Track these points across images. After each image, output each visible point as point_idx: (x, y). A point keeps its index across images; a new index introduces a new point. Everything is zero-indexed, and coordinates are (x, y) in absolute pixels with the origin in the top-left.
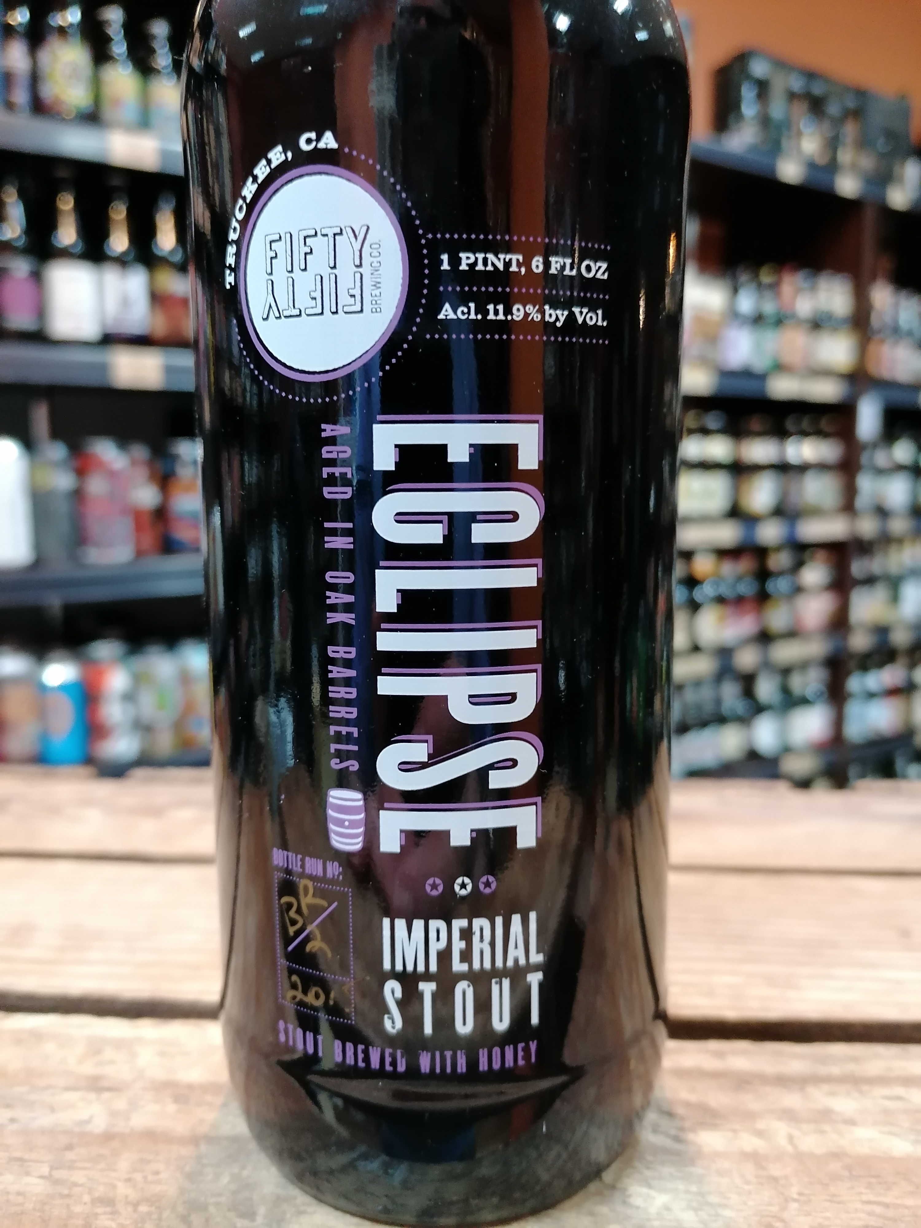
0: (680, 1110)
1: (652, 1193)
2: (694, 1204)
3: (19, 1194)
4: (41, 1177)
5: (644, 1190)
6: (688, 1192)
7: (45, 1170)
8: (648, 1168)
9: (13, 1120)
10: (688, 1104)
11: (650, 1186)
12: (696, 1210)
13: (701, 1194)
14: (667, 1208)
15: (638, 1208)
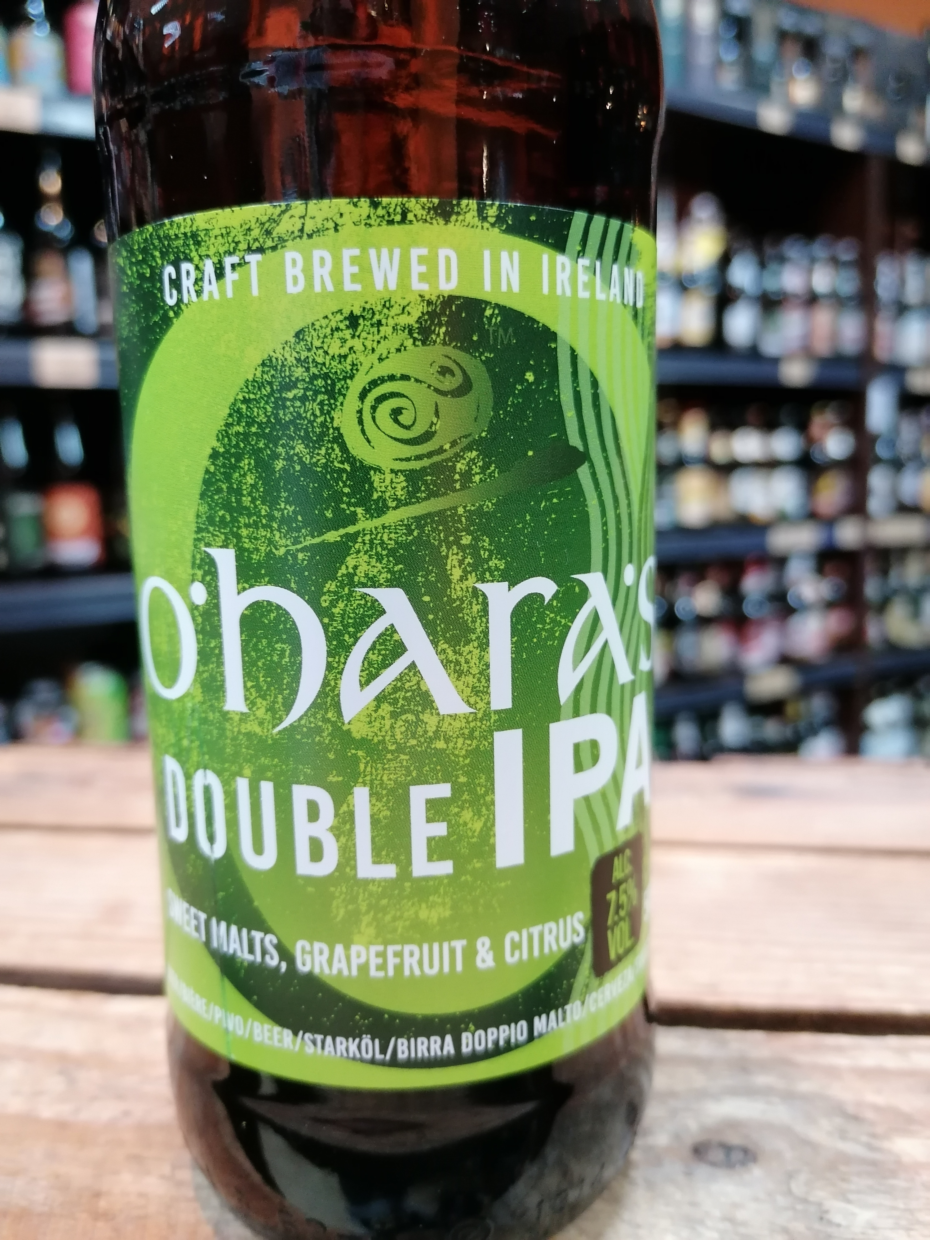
0: (869, 1115)
1: (851, 1208)
2: (903, 1223)
3: (141, 1195)
4: (163, 1177)
5: (842, 1205)
6: (894, 1208)
7: (166, 1169)
8: (844, 1180)
9: (126, 1113)
10: (877, 1108)
11: (849, 1201)
12: (908, 1229)
13: (910, 1211)
14: (874, 1228)
15: (839, 1225)
